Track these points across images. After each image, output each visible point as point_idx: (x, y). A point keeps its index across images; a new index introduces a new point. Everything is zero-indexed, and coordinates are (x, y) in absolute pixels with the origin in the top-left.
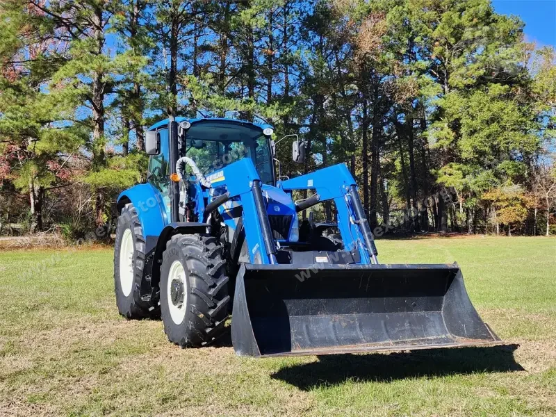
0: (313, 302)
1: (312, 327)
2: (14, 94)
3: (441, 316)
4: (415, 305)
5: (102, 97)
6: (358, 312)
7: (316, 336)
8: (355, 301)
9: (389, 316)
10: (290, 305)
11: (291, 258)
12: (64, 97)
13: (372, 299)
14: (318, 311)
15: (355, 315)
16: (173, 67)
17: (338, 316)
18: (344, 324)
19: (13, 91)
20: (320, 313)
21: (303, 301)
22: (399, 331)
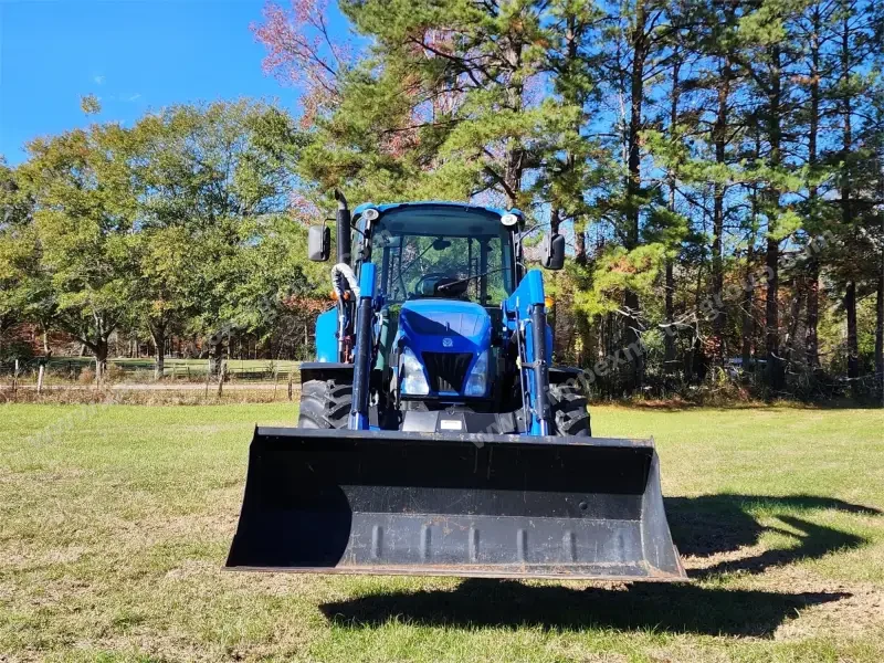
0: (396, 491)
1: (390, 532)
2: (391, 177)
3: (639, 528)
4: (585, 507)
5: (519, 174)
6: (477, 513)
7: (393, 546)
8: (468, 494)
9: (535, 523)
10: (352, 493)
11: (402, 421)
12: (452, 177)
13: (501, 492)
14: (403, 506)
15: (470, 517)
16: (635, 118)
17: (439, 516)
18: (447, 531)
19: (388, 173)
20: (408, 511)
21: (375, 489)
22: (546, 550)
